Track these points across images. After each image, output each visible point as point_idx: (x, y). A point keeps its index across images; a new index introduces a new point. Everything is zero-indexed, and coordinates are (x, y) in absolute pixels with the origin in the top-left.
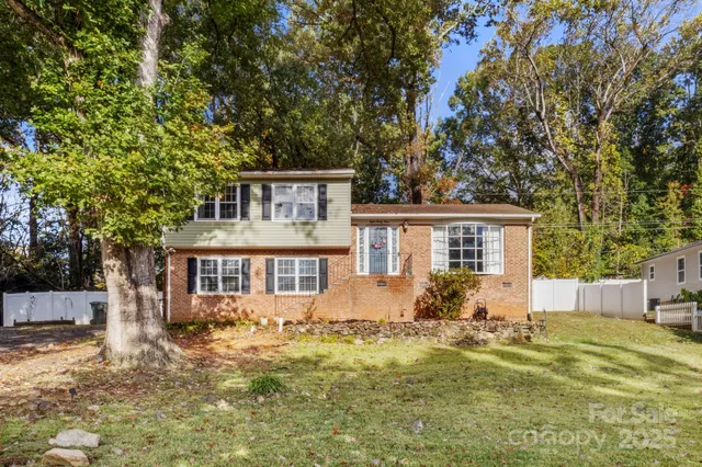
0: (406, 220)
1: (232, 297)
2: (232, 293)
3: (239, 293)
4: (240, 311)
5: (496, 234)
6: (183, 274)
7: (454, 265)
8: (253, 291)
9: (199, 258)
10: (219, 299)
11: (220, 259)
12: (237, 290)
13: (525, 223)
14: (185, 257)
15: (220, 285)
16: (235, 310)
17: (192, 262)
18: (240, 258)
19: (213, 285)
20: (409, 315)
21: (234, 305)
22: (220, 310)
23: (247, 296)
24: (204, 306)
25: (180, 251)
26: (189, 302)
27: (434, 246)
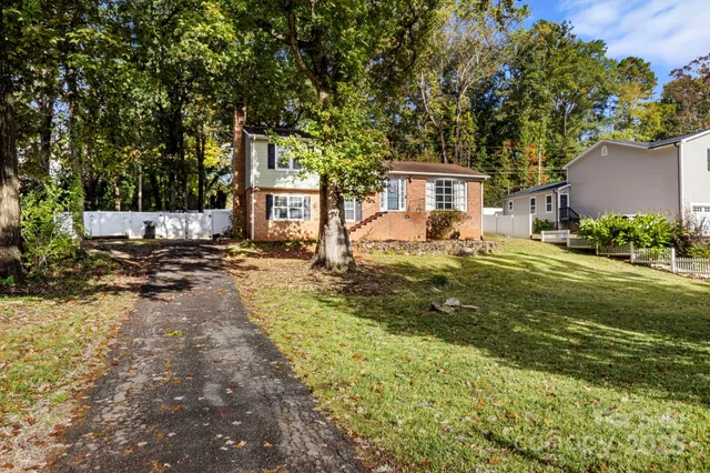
0: (411, 175)
1: (298, 223)
2: (297, 220)
3: (302, 220)
4: (302, 232)
5: (462, 186)
6: (263, 206)
7: (440, 206)
8: (312, 218)
9: (274, 195)
10: (288, 223)
11: (288, 196)
12: (300, 217)
13: (480, 180)
14: (265, 193)
15: (289, 214)
16: (299, 231)
17: (269, 198)
18: (302, 196)
19: (283, 215)
20: (424, 238)
21: (299, 228)
22: (289, 231)
23: (307, 222)
24: (278, 228)
25: (262, 190)
26: (266, 225)
27: (428, 192)
